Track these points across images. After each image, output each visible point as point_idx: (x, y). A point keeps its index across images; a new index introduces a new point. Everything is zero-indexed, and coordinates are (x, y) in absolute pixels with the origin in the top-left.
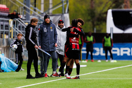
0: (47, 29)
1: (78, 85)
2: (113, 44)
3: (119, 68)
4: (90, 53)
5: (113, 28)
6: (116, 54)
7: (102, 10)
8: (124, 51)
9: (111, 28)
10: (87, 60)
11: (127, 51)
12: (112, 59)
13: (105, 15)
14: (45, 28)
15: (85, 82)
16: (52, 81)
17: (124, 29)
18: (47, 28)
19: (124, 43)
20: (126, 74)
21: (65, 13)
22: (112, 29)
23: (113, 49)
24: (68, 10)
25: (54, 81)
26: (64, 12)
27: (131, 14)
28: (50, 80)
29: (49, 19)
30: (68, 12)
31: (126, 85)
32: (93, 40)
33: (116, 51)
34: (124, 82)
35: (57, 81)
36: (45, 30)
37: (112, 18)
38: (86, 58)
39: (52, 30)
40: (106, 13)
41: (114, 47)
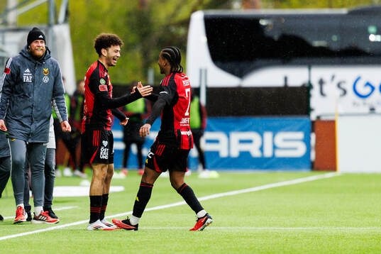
0: (33, 72)
1: (97, 249)
2: (207, 121)
3: (225, 197)
4: (134, 148)
5: (206, 71)
6: (217, 153)
7: (174, 15)
8: (242, 142)
9: (201, 71)
10: (126, 170)
11: (250, 141)
12: (204, 168)
13: (182, 31)
14: (28, 70)
15: (121, 239)
16: (14, 236)
17: (241, 74)
18: (35, 71)
19: (242, 119)
20: (249, 215)
21: (57, 23)
22: (203, 73)
23: (208, 135)
24: (67, 13)
25: (21, 235)
26: (52, 20)
27: (264, 27)
28: (8, 234)
29: (44, 45)
30: (66, 21)
31: (246, 248)
32: (146, 110)
33: (216, 142)
34: (243, 239)
35: (29, 235)
36: (27, 76)
37: (204, 39)
38: (121, 166)
39: (46, 80)
40: (186, 23)
41: (211, 130)
